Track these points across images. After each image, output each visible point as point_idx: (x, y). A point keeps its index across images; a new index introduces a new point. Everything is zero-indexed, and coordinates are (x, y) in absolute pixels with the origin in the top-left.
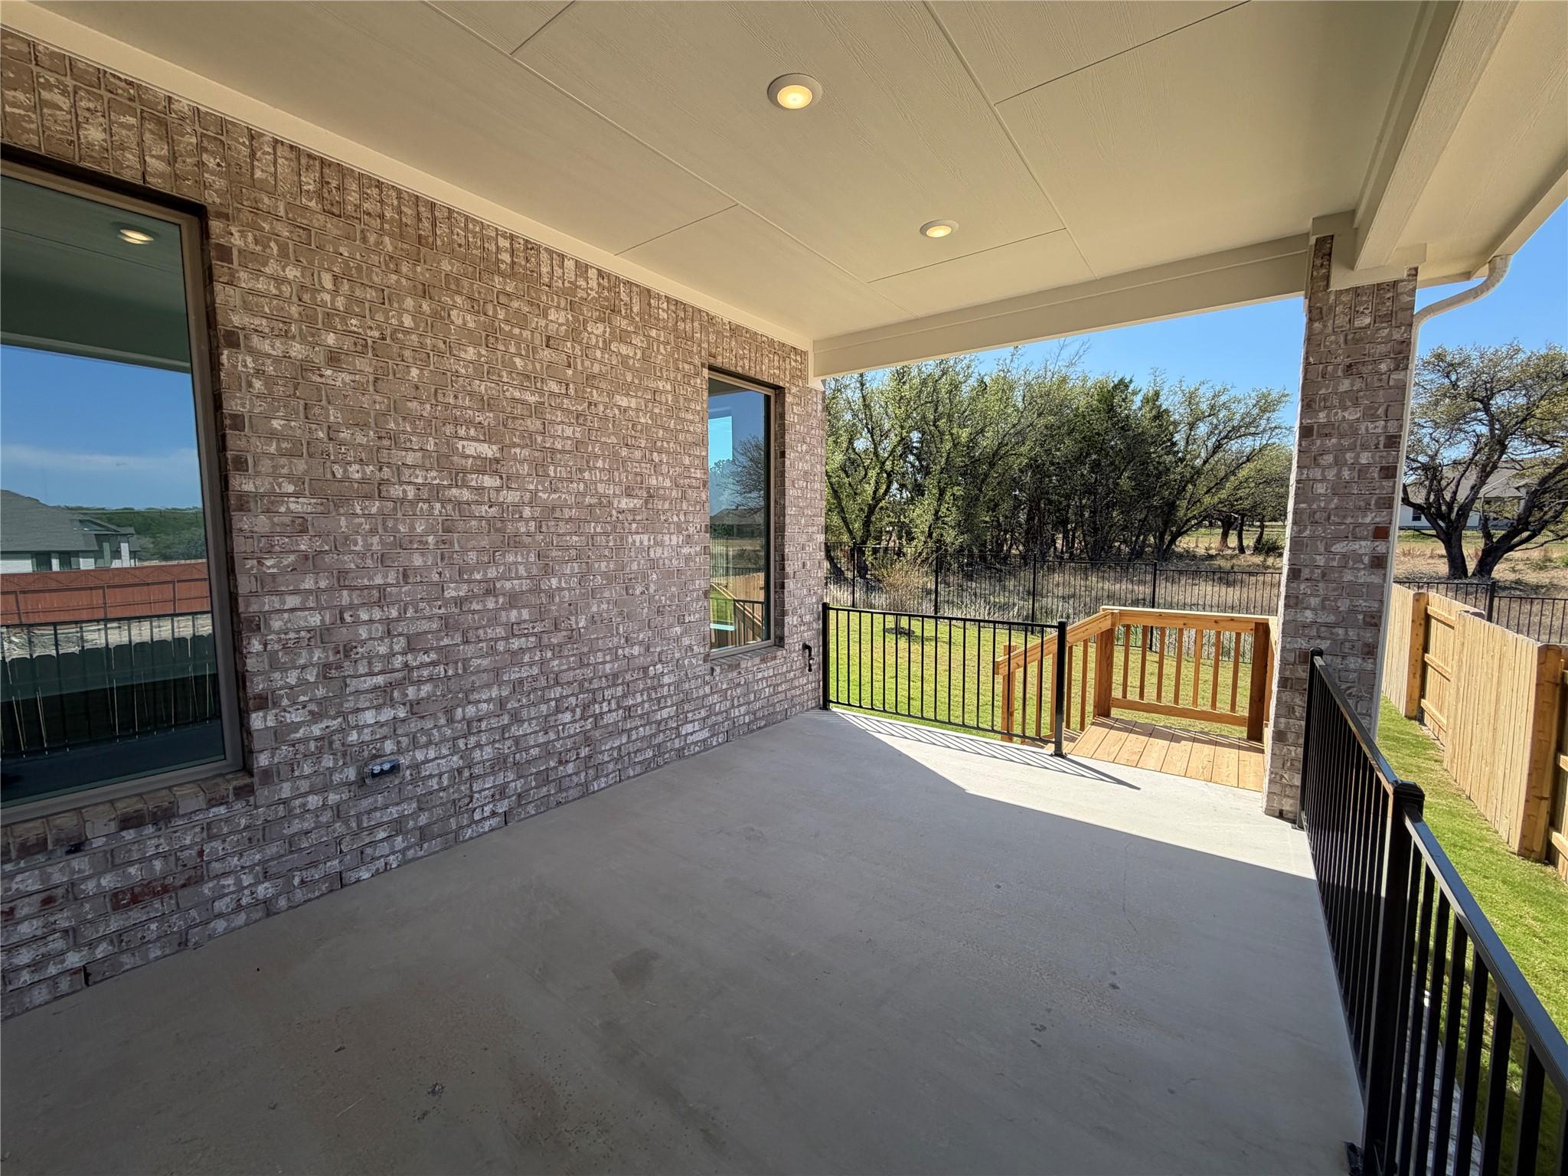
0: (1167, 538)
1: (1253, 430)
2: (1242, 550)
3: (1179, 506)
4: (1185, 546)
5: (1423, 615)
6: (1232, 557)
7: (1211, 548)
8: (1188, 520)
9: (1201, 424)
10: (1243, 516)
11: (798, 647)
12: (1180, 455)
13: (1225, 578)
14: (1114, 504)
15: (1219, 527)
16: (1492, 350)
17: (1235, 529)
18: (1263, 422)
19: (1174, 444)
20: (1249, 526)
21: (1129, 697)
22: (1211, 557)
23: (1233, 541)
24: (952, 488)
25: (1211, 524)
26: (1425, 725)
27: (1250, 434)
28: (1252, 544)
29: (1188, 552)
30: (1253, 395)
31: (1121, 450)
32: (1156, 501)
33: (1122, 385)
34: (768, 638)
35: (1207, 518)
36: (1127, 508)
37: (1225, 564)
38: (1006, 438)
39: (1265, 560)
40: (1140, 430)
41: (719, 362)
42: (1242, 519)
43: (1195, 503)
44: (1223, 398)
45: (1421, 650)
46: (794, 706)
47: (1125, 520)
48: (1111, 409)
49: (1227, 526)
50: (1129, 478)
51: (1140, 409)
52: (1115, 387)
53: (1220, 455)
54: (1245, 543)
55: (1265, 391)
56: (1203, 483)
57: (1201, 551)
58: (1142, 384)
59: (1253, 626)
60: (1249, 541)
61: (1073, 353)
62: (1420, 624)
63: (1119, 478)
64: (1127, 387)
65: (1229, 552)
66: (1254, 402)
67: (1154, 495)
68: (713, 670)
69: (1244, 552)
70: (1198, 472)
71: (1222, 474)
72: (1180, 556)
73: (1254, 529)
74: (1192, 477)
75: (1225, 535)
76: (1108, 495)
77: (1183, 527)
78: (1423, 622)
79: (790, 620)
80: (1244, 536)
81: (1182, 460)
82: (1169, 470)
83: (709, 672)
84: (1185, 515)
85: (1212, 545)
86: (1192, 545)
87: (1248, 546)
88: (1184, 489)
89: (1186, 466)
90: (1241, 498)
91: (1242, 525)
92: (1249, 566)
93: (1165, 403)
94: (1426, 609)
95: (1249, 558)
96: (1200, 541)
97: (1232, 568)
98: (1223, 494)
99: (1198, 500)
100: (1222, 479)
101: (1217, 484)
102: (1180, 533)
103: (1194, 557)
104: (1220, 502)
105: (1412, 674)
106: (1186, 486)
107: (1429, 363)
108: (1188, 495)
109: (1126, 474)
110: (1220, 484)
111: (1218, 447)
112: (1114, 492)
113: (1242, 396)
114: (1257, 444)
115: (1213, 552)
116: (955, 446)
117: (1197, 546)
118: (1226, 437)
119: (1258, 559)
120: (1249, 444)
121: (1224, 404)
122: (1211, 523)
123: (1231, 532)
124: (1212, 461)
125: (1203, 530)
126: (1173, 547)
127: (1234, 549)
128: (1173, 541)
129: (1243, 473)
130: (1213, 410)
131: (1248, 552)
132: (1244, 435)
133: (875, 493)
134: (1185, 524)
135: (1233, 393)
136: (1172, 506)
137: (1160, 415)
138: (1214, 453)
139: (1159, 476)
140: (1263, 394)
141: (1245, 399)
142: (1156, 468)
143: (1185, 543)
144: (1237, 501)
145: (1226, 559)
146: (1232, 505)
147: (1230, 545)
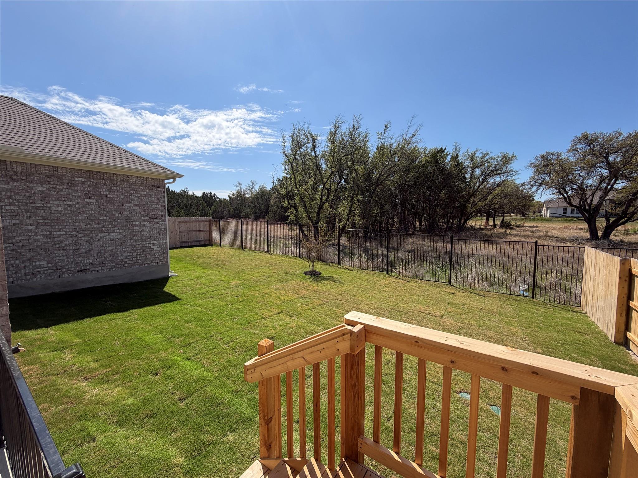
0: (462, 221)
1: (500, 172)
2: (495, 226)
3: (467, 206)
5: (627, 274)
6: (491, 229)
8: (472, 213)
9: (477, 170)
10: (495, 211)
12: (468, 183)
13: (489, 240)
14: (438, 205)
15: (485, 216)
16: (608, 134)
17: (492, 217)
18: (505, 169)
19: (465, 178)
20: (498, 216)
22: (482, 229)
23: (491, 222)
24: (357, 196)
25: (481, 216)
26: (631, 350)
27: (499, 174)
28: (499, 224)
29: (472, 227)
30: (500, 155)
31: (441, 180)
32: (457, 204)
33: (442, 151)
35: (479, 213)
36: (444, 207)
37: (489, 233)
38: (383, 172)
39: (506, 231)
40: (449, 171)
42: (495, 213)
43: (475, 205)
44: (487, 157)
45: (626, 299)
47: (443, 213)
48: (436, 162)
49: (489, 216)
51: (449, 162)
52: (438, 152)
53: (485, 183)
55: (505, 153)
56: (478, 197)
57: (477, 227)
58: (450, 150)
59: (577, 393)
60: (498, 222)
61: (414, 130)
62: (626, 280)
63: (440, 193)
64: (443, 151)
65: (490, 227)
66: (501, 159)
67: (456, 202)
69: (496, 227)
70: (476, 191)
71: (486, 192)
72: (468, 229)
73: (500, 217)
74: (473, 193)
75: (487, 220)
76: (435, 201)
77: (469, 216)
78: (627, 279)
80: (496, 220)
81: (468, 185)
82: (463, 190)
84: (470, 211)
85: (482, 224)
86: (474, 224)
87: (497, 224)
88: (470, 199)
89: (470, 188)
90: (494, 203)
91: (495, 216)
92: (499, 234)
93: (460, 159)
94: (630, 270)
95: (498, 230)
96: (477, 223)
97: (492, 234)
98: (487, 201)
99: (476, 204)
101: (484, 197)
102: (468, 219)
103: (475, 229)
104: (485, 205)
105: (619, 313)
106: (470, 197)
107: (580, 139)
108: (471, 202)
109: (443, 192)
110: (486, 196)
111: (484, 180)
112: (438, 200)
113: (495, 157)
114: (502, 179)
115: (483, 227)
116: (357, 175)
117: (476, 224)
118: (488, 175)
119: (503, 230)
120: (498, 179)
121: (487, 160)
122: (481, 214)
123: (490, 218)
124: (482, 186)
125: (478, 218)
126: (466, 224)
127: (492, 226)
128: (465, 222)
129: (495, 192)
130: (482, 163)
131: (497, 227)
132: (496, 175)
133: (321, 199)
134: (471, 214)
135: (491, 155)
136: (464, 207)
137: (459, 165)
138: (483, 183)
139: (458, 193)
140: (505, 155)
141: (496, 157)
142: (457, 189)
143: (471, 223)
145: (489, 230)
146: (491, 206)
147: (490, 224)
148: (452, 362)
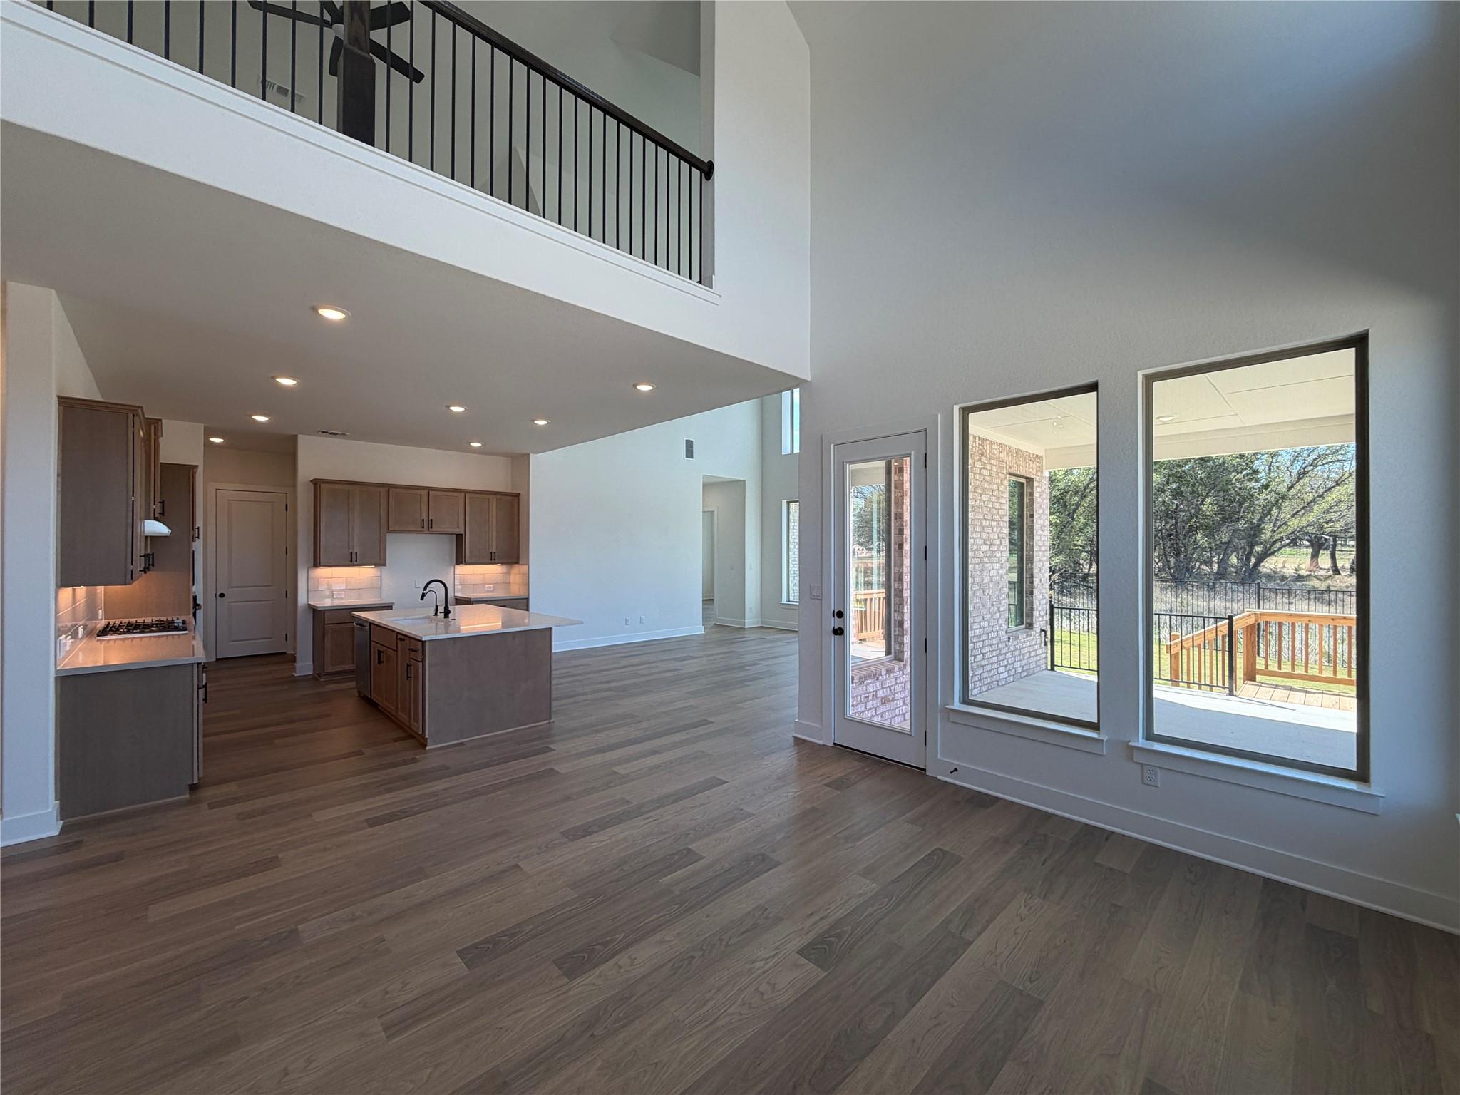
0: (1253, 560)
1: (1340, 457)
2: (1336, 571)
3: (1264, 529)
4: (1272, 566)
6: (1327, 578)
7: (1300, 569)
8: (1275, 543)
10: (1335, 538)
11: (1038, 631)
12: (1263, 481)
13: (1320, 597)
14: (1197, 528)
15: (1306, 547)
17: (1327, 549)
19: (1256, 472)
20: (1342, 545)
21: (1270, 668)
22: (1302, 578)
23: (1325, 562)
25: (1299, 547)
27: (1338, 461)
28: (1348, 565)
29: (1276, 573)
31: (1201, 479)
32: (1242, 525)
34: (1022, 624)
35: (1295, 540)
36: (1211, 531)
37: (1322, 586)
40: (1221, 461)
41: (1012, 471)
42: (1335, 541)
43: (1281, 525)
46: (1037, 666)
47: (1209, 543)
49: (1318, 545)
50: (1211, 504)
53: (1306, 480)
54: (1339, 564)
56: (1287, 509)
57: (1290, 572)
60: (1344, 562)
63: (1202, 504)
65: (1322, 573)
67: (1238, 519)
68: (1009, 638)
70: (1283, 497)
71: (1309, 497)
72: (1269, 577)
73: (1348, 549)
74: (1277, 502)
75: (1315, 556)
76: (1190, 519)
77: (1269, 549)
79: (1036, 613)
80: (1337, 556)
81: (1266, 487)
82: (1252, 495)
83: (1007, 639)
84: (1271, 538)
85: (1302, 566)
86: (1281, 566)
87: (1343, 567)
88: (1269, 513)
89: (1271, 492)
90: (1331, 520)
91: (1334, 546)
95: (1346, 578)
96: (1288, 563)
98: (1312, 517)
99: (1285, 523)
100: (1311, 502)
101: (1303, 508)
102: (1266, 555)
103: (1283, 578)
104: (1309, 525)
106: (1271, 510)
108: (1273, 519)
109: (1208, 501)
110: (1308, 507)
111: (1302, 474)
112: (1197, 517)
114: (1347, 469)
115: (1303, 573)
117: (1285, 567)
118: (1311, 465)
122: (1299, 544)
123: (1321, 552)
124: (1298, 487)
125: (1291, 551)
126: (1261, 567)
127: (1328, 570)
128: (1261, 559)
129: (1331, 496)
134: (1272, 546)
136: (1256, 530)
138: (1299, 479)
139: (1242, 502)
142: (1239, 494)
143: (1269, 565)
144: (1327, 523)
145: (1321, 580)
146: (1322, 528)
147: (1323, 567)
148: (1309, 621)
